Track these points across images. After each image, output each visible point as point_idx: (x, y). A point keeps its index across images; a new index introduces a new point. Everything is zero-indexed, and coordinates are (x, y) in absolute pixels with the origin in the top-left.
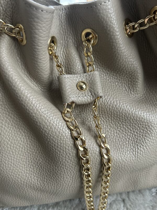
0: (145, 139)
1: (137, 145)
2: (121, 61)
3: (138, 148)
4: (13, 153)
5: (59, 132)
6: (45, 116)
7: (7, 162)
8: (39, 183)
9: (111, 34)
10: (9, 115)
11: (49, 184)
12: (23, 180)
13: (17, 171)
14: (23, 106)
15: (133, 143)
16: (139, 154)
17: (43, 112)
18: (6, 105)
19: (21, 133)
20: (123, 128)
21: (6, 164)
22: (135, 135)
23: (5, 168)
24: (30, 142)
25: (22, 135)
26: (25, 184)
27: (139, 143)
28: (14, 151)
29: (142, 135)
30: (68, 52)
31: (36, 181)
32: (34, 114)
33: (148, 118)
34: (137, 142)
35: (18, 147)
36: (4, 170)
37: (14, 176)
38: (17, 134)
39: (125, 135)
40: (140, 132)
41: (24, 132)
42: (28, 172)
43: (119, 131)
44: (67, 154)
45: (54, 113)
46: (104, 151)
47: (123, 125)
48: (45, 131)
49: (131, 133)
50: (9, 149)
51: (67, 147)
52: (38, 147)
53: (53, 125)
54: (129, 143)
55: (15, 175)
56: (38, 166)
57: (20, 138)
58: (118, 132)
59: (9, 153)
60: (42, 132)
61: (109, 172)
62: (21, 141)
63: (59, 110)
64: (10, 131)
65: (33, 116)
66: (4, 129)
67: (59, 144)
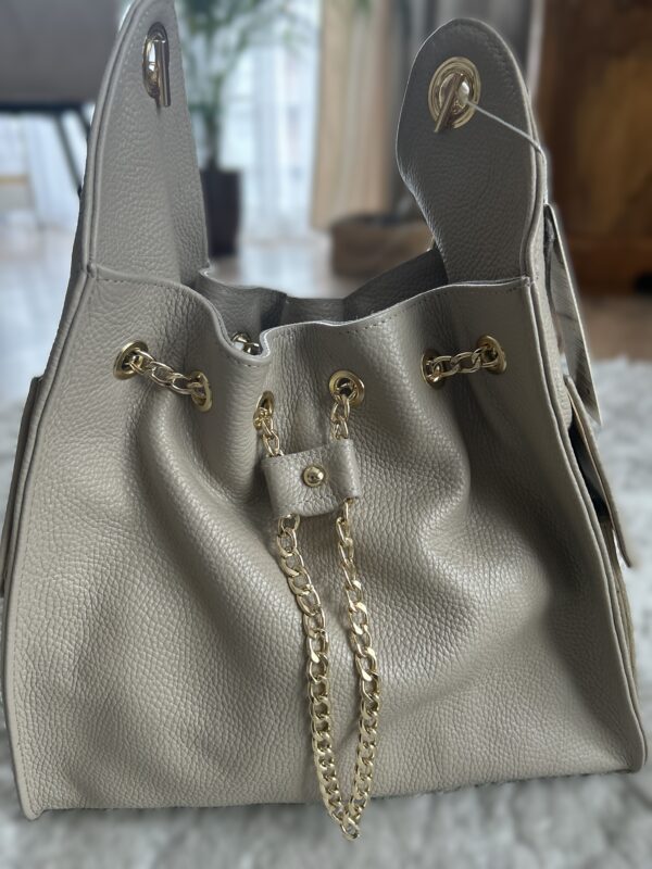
0: (456, 636)
1: (437, 649)
3: (437, 656)
4: (152, 642)
5: (261, 602)
6: (236, 564)
7: (135, 664)
8: (203, 722)
10: (151, 557)
11: (227, 725)
12: (167, 712)
13: (155, 687)
14: (192, 541)
15: (427, 643)
16: (438, 670)
17: (230, 556)
18: (149, 532)
19: (175, 597)
20: (409, 605)
21: (133, 668)
22: (435, 625)
23: (128, 679)
24: (194, 620)
25: (178, 604)
26: (170, 721)
27: (442, 645)
28: (155, 638)
29: (451, 628)
31: (197, 714)
32: (212, 559)
33: (465, 587)
34: (437, 642)
35: (166, 630)
36: (126, 683)
37: (146, 701)
38: (168, 600)
39: (412, 623)
40: (447, 619)
41: (183, 597)
42: (180, 692)
43: (400, 612)
44: (272, 654)
45: (253, 559)
46: (363, 665)
47: (409, 599)
48: (232, 597)
49: (426, 618)
50: (145, 634)
51: (274, 637)
52: (210, 631)
53: (249, 585)
54: (418, 641)
55: (148, 699)
56: (207, 679)
57: (173, 610)
58: (396, 613)
59: (144, 643)
60: (225, 598)
61: (375, 713)
62: (175, 616)
64: (152, 593)
65: (211, 562)
66: (139, 586)
67: (259, 627)
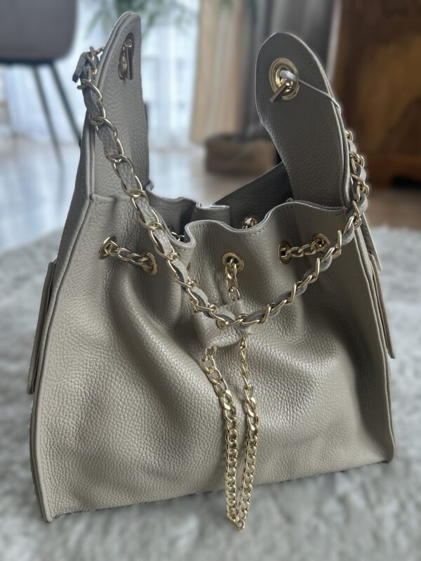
0: (303, 399)
1: (293, 407)
2: (273, 294)
3: (293, 411)
4: (124, 417)
5: (194, 389)
6: (177, 368)
7: (115, 431)
8: (157, 462)
9: (261, 265)
10: (121, 365)
11: (172, 462)
12: (135, 458)
13: (127, 444)
14: (150, 356)
15: (287, 404)
16: (295, 420)
17: (174, 363)
18: (119, 351)
19: (137, 389)
20: (275, 383)
21: (113, 433)
22: (290, 394)
23: (111, 440)
24: (149, 402)
25: (139, 393)
26: (137, 463)
27: (295, 404)
28: (126, 415)
29: (300, 394)
30: (203, 277)
31: (153, 458)
32: (163, 366)
33: (307, 370)
34: (292, 403)
35: (132, 409)
36: (110, 442)
37: (122, 452)
38: (133, 391)
39: (277, 393)
40: (297, 389)
41: (142, 389)
42: (142, 445)
43: (270, 387)
44: (201, 418)
45: (187, 364)
47: (274, 379)
48: (176, 388)
49: (285, 390)
50: (120, 412)
51: (202, 408)
52: (160, 409)
53: (186, 379)
54: (281, 404)
55: (123, 450)
56: (158, 437)
57: (136, 397)
58: (268, 388)
59: (120, 418)
60: (171, 388)
62: (137, 401)
63: (193, 358)
64: (123, 388)
65: (163, 368)
66: (115, 384)
67: (193, 404)
